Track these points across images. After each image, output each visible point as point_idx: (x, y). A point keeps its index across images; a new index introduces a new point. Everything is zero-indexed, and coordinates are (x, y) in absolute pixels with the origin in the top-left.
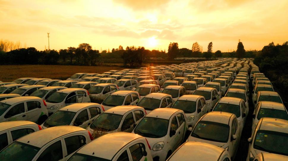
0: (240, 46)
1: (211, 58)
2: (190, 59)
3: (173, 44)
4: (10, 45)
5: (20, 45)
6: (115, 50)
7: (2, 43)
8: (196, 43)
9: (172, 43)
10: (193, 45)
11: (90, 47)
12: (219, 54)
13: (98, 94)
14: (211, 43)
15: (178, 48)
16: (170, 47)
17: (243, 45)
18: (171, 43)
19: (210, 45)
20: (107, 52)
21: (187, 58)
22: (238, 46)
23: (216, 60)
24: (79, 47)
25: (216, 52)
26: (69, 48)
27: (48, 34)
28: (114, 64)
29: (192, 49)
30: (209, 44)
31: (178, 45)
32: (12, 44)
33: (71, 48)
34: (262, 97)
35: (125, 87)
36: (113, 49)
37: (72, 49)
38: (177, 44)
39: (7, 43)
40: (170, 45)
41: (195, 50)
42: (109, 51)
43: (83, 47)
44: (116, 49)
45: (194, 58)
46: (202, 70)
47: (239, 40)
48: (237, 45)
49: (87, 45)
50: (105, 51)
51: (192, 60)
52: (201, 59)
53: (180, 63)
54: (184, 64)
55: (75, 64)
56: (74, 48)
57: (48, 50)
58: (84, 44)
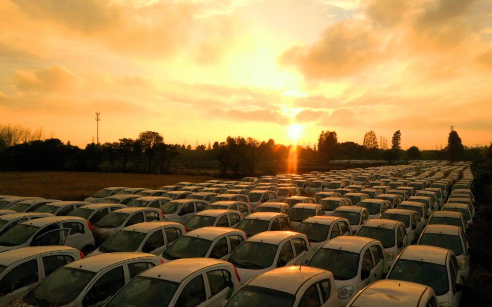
0: (454, 138)
1: (400, 162)
2: (360, 162)
3: (326, 134)
4: (23, 135)
5: (42, 135)
6: (219, 144)
7: (9, 131)
8: (371, 133)
9: (325, 132)
10: (366, 136)
11: (160, 138)
12: (414, 153)
13: (113, 229)
14: (398, 132)
15: (336, 141)
16: (320, 139)
17: (460, 136)
18: (323, 132)
19: (397, 136)
20: (206, 149)
21: (353, 161)
22: (449, 138)
23: (407, 164)
24: (139, 138)
25: (408, 150)
26: (121, 140)
27: (98, 114)
28: (203, 171)
29: (364, 142)
30: (395, 135)
31: (337, 137)
32: (28, 133)
33: (125, 140)
34: (427, 237)
35: (179, 214)
36: (216, 143)
37: (126, 143)
38: (335, 133)
39: (18, 132)
40: (321, 135)
41: (369, 145)
42: (209, 147)
43: (147, 137)
44: (221, 143)
45: (367, 161)
46: (365, 182)
47: (452, 127)
48: (448, 136)
49: (154, 135)
50: (202, 146)
51: (362, 164)
52: (379, 163)
53: (328, 171)
54: (335, 172)
55: (130, 171)
56: (131, 141)
57: (96, 143)
58: (149, 133)
